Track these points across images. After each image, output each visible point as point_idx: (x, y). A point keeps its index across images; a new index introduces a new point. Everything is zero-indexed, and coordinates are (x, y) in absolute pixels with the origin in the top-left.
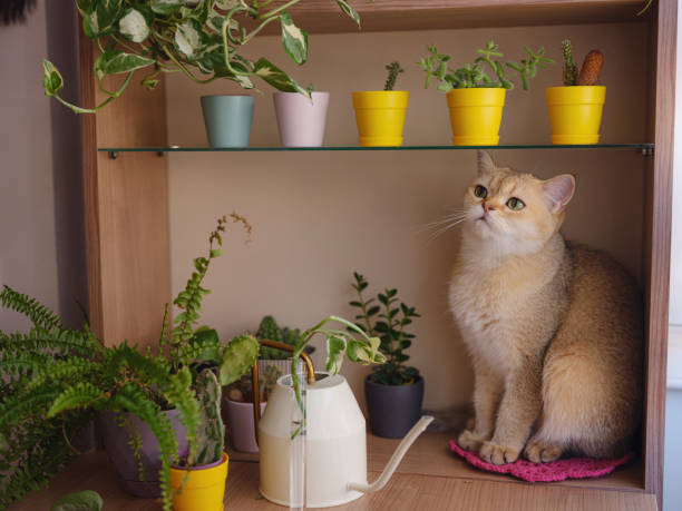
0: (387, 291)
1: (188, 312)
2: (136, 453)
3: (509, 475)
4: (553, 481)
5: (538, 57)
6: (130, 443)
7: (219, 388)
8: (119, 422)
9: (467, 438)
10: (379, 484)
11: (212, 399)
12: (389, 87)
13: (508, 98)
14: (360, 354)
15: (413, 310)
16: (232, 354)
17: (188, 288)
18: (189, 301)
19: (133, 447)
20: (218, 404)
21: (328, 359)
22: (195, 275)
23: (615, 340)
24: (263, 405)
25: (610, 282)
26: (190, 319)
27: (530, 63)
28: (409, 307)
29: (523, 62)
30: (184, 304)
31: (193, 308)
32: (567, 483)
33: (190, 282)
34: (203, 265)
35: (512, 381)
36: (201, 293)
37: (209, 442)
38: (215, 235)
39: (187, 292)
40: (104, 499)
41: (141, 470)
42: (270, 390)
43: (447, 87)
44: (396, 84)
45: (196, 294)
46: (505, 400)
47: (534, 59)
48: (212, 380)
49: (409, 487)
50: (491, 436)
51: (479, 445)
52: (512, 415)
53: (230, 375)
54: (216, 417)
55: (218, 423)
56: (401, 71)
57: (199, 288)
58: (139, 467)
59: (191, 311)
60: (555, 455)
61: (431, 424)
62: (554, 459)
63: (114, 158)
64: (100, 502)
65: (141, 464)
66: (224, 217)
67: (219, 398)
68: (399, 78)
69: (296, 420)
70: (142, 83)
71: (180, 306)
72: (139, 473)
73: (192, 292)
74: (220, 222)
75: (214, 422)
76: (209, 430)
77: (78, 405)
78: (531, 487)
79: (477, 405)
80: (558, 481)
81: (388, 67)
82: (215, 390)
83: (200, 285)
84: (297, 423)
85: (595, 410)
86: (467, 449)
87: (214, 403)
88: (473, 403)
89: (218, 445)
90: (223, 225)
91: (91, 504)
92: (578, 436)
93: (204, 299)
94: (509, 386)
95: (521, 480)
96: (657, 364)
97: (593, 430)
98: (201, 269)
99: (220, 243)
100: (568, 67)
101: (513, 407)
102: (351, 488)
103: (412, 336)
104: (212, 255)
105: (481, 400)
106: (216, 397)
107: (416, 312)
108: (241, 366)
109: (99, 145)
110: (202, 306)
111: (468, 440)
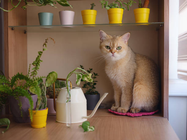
0: (90, 69)
1: (36, 67)
2: (20, 108)
3: (126, 115)
4: (139, 116)
5: (132, 1)
6: (19, 104)
7: (46, 88)
8: (15, 98)
9: (113, 108)
10: (91, 116)
11: (43, 91)
12: (92, 9)
13: (124, 12)
14: (86, 79)
15: (97, 74)
16: (50, 77)
17: (36, 60)
18: (36, 64)
19: (19, 106)
20: (45, 92)
21: (77, 80)
22: (38, 56)
23: (153, 80)
24: (56, 99)
25: (149, 63)
26: (36, 69)
27: (130, 3)
28: (96, 73)
29: (128, 3)
30: (35, 64)
31: (37, 66)
32: (142, 117)
33: (37, 58)
34: (41, 53)
35: (123, 90)
36: (40, 61)
37: (42, 103)
38: (45, 44)
39: (36, 61)
40: (11, 122)
41: (21, 113)
42: (58, 95)
43: (108, 8)
44: (94, 8)
45: (39, 62)
46: (122, 96)
47: (131, 2)
48: (44, 85)
49: (99, 119)
50: (120, 106)
51: (117, 109)
52: (124, 100)
53: (49, 84)
54: (44, 96)
55: (45, 98)
56: (95, 6)
57: (39, 60)
58: (21, 112)
59: (37, 67)
60: (139, 111)
61: (108, 95)
62: (139, 112)
63: (13, 30)
64: (9, 122)
65: (21, 111)
66: (47, 39)
67: (46, 90)
68: (94, 7)
69: (67, 97)
70: (22, 7)
71: (34, 65)
72: (21, 114)
73: (37, 61)
74: (46, 40)
75: (44, 98)
76: (42, 100)
77: (4, 91)
78: (133, 118)
79: (115, 99)
80: (140, 116)
81: (91, 5)
82: (44, 88)
83: (40, 59)
84: (68, 98)
85: (148, 98)
86: (114, 110)
87: (44, 92)
88: (114, 98)
89: (45, 104)
90: (47, 41)
91: (6, 122)
92: (143, 106)
93: (41, 63)
94: (123, 92)
95: (130, 116)
96: (166, 83)
97: (148, 104)
98: (40, 54)
99: (46, 46)
100: (140, 4)
101: (124, 97)
102: (83, 118)
103: (96, 81)
104: (43, 50)
105: (116, 97)
106: (45, 90)
107: (98, 75)
108: (52, 81)
109: (9, 25)
110: (40, 66)
111: (114, 108)
